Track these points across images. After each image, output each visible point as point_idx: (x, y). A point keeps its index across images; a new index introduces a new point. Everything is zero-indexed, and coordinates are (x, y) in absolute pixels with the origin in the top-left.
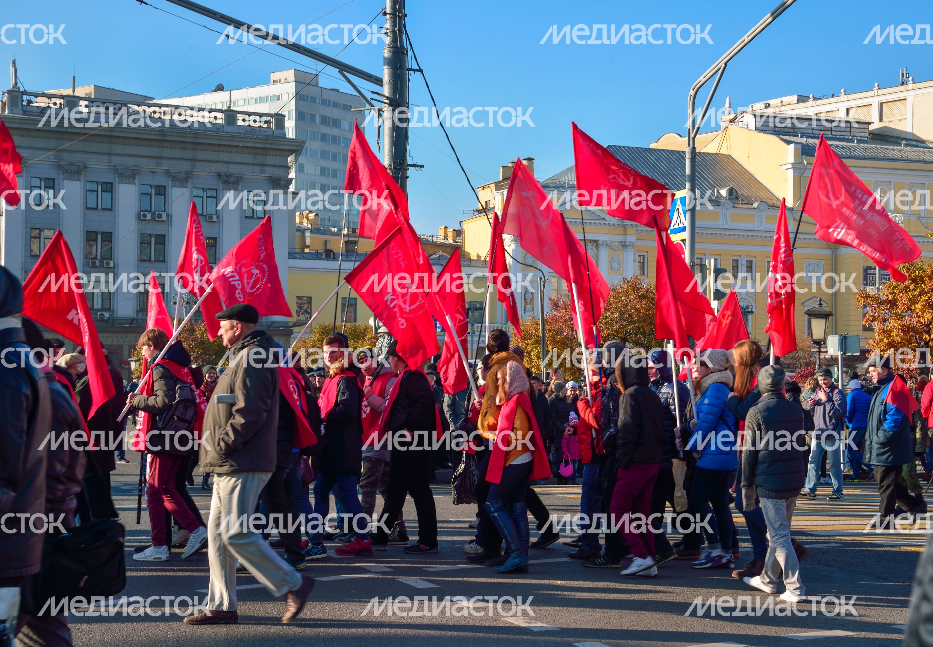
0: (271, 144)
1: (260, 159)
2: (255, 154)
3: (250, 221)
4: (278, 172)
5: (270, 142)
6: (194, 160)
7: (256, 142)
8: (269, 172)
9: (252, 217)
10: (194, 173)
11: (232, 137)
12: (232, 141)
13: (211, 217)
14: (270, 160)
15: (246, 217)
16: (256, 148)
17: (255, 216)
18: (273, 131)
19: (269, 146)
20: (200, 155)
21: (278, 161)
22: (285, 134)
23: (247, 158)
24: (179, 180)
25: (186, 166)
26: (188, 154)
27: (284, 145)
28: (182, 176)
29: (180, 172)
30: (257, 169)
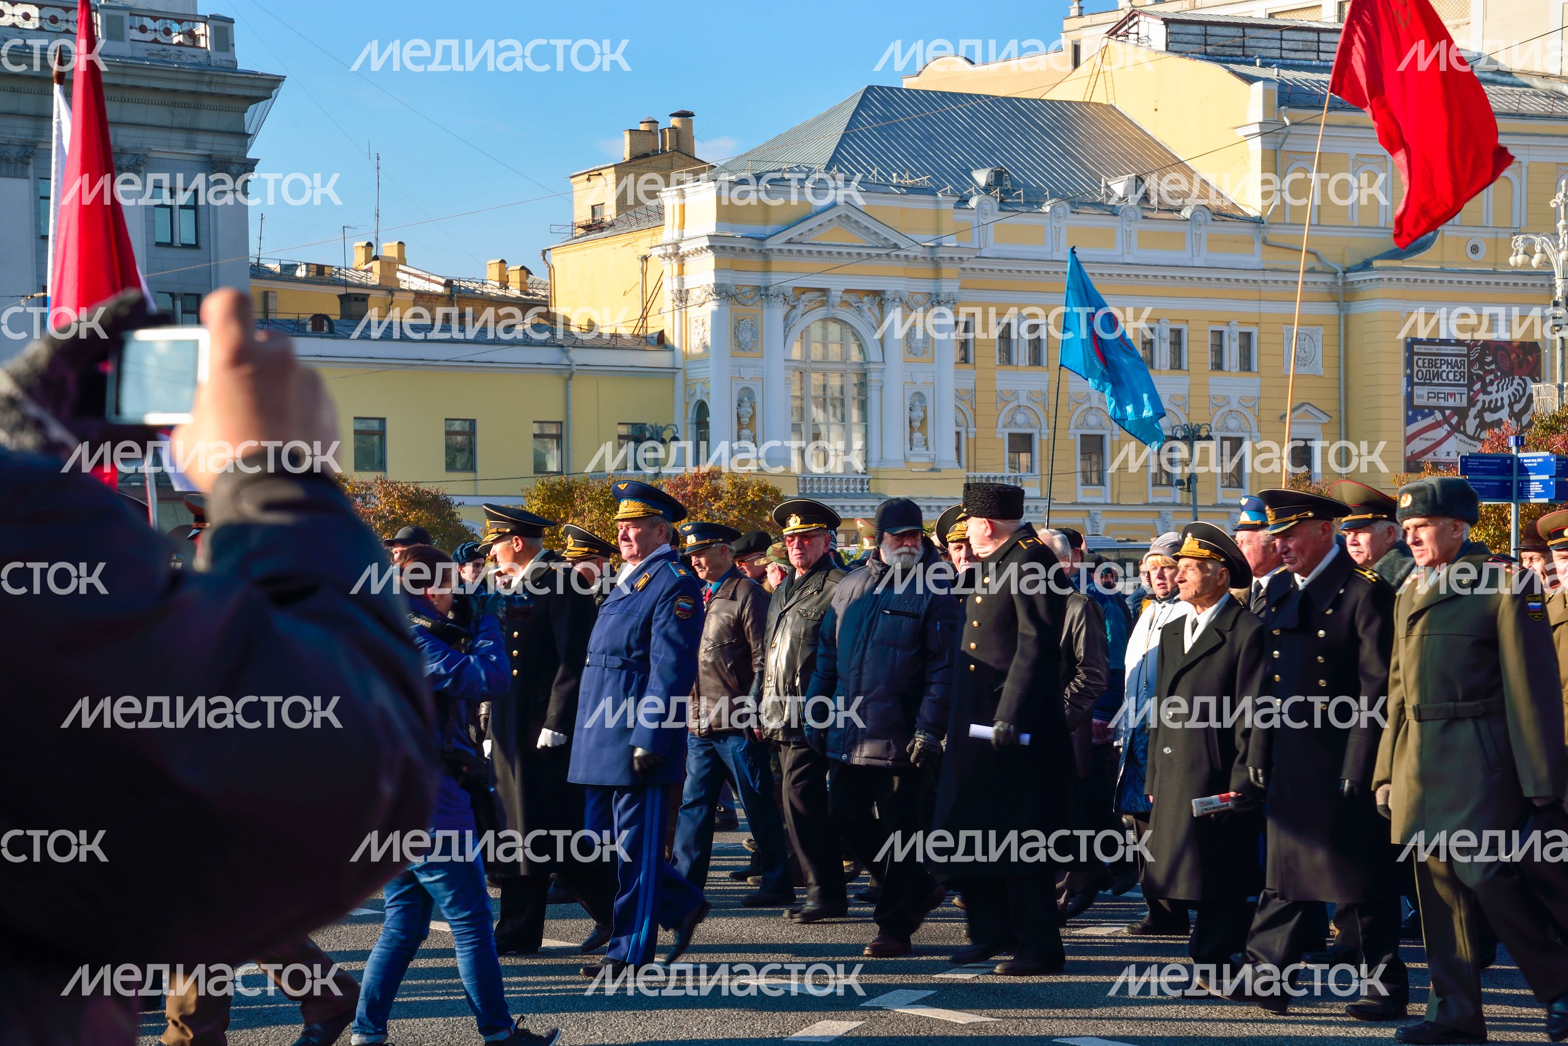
0: (210, 83)
1: (185, 117)
2: (174, 105)
3: (166, 252)
4: (223, 146)
5: (206, 78)
7: (177, 80)
8: (205, 144)
9: (170, 245)
10: (40, 146)
11: (125, 66)
12: (124, 75)
14: (207, 119)
15: (158, 244)
16: (175, 91)
17: (177, 242)
18: (208, 55)
19: (206, 89)
21: (224, 121)
22: (235, 63)
23: (159, 114)
24: (8, 160)
26: (26, 103)
27: (237, 86)
28: (14, 152)
29: (9, 143)
30: (178, 138)
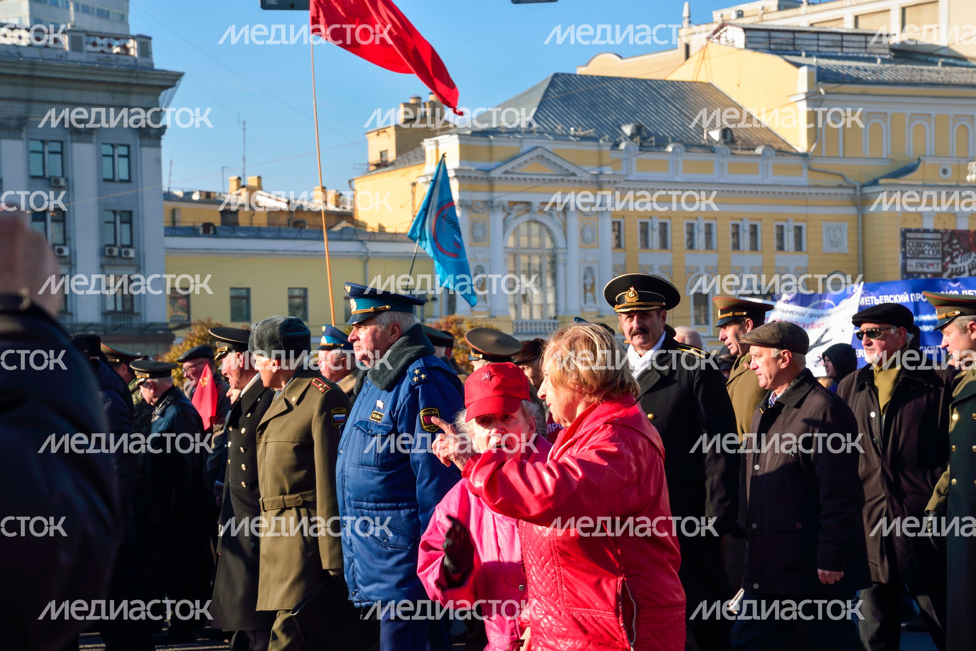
0: (137, 78)
1: (121, 99)
2: (114, 92)
3: (110, 185)
5: (134, 75)
6: (29, 101)
7: (116, 76)
9: (112, 180)
10: (30, 119)
11: (83, 68)
12: (83, 73)
13: (57, 181)
14: (135, 100)
15: (106, 180)
16: (115, 83)
17: (117, 178)
18: (136, 60)
19: (134, 81)
20: (39, 93)
21: (145, 101)
22: (152, 64)
23: (105, 98)
24: (9, 129)
25: (18, 109)
26: (22, 92)
27: (154, 79)
28: (13, 123)
29: (10, 118)
